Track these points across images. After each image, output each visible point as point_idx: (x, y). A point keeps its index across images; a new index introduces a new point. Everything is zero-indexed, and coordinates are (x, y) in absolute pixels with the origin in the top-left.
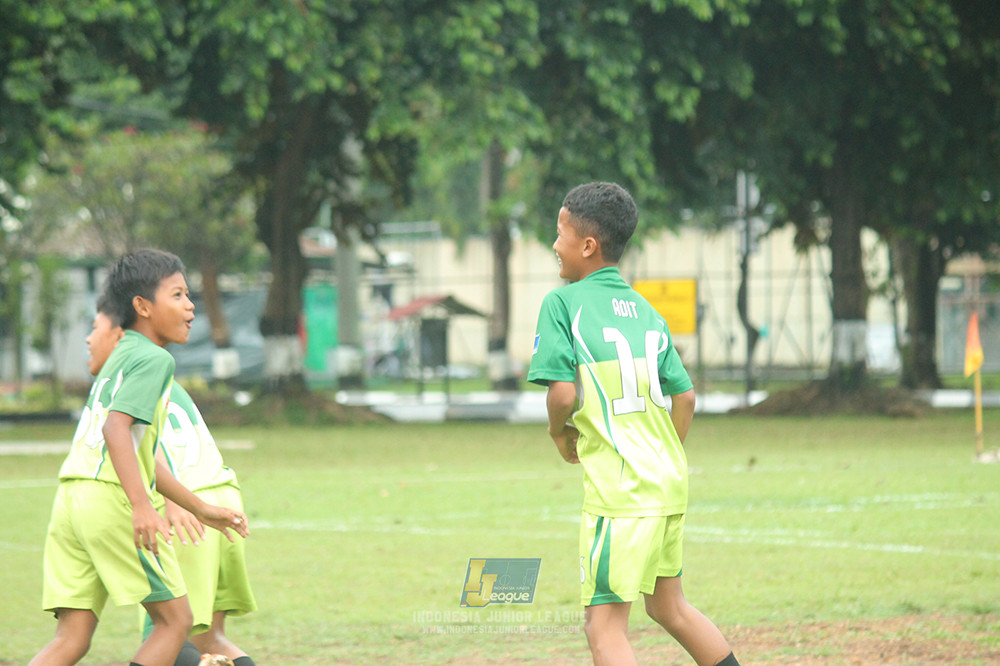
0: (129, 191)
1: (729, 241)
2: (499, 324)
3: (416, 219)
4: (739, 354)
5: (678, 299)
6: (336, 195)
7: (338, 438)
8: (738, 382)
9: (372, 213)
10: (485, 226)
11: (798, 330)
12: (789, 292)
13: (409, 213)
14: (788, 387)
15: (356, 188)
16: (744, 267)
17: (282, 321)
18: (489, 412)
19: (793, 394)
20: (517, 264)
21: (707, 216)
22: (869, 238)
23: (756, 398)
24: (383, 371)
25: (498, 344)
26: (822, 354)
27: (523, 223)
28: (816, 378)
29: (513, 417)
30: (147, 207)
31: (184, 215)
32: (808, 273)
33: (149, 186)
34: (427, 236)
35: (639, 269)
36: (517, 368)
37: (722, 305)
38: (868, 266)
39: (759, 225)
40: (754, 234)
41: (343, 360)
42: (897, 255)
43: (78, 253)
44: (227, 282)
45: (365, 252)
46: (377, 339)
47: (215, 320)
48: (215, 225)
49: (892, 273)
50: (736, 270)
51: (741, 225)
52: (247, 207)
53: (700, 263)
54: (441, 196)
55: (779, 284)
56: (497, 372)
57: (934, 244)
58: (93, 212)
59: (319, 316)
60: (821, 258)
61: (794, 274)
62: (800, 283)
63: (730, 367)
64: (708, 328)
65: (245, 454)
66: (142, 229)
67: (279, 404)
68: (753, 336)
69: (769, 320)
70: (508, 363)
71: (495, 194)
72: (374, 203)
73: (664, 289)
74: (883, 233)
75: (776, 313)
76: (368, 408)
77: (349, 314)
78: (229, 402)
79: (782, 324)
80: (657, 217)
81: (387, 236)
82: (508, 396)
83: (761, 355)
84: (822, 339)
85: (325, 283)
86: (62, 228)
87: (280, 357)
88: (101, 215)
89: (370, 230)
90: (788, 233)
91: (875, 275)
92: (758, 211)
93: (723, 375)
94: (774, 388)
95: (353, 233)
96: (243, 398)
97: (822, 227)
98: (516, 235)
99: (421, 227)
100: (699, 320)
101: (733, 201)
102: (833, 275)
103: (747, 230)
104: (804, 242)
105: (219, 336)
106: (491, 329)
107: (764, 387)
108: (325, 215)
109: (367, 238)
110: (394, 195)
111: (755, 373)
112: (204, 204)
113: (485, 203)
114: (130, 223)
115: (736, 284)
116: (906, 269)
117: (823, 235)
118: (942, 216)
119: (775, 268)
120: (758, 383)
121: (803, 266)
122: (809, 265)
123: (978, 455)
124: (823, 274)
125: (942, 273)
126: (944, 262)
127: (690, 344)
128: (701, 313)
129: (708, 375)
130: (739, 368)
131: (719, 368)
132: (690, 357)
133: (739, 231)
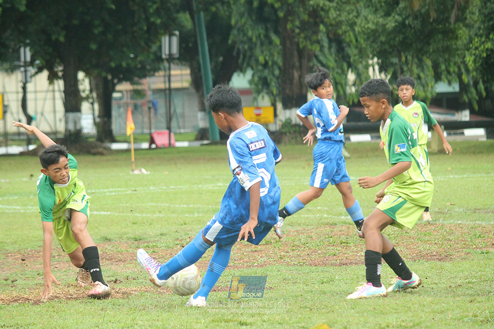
1: (19, 76)
8: (23, 140)
11: (49, 116)
12: (45, 99)
16: (24, 88)
21: (6, 65)
22: (81, 75)
23: (31, 148)
26: (61, 127)
28: (59, 137)
32: (54, 91)
37: (15, 106)
38: (81, 87)
39: (32, 70)
40: (29, 74)
42: (93, 82)
49: (91, 91)
50: (20, 90)
51: (22, 69)
53: (4, 87)
55: (40, 96)
57: (110, 77)
60: (60, 84)
61: (47, 91)
62: (50, 95)
63: (19, 134)
64: (8, 115)
68: (30, 119)
69: (36, 113)
74: (88, 74)
75: (39, 110)
79: (42, 114)
84: (60, 120)
90: (45, 74)
91: (84, 91)
92: (32, 63)
93: (17, 137)
97: (59, 69)
100: (5, 113)
101: (19, 59)
102: (64, 92)
103: (26, 71)
104: (52, 78)
107: (35, 143)
115: (21, 96)
116: (97, 89)
117: (60, 74)
118: (113, 65)
119: (38, 89)
120: (33, 141)
121: (51, 88)
122: (54, 88)
123: (133, 170)
124: (60, 91)
125: (114, 90)
126: (114, 85)
127: (1, 124)
128: (5, 109)
129: (9, 137)
130: (23, 134)
131: (14, 134)
132: (1, 129)
133: (21, 72)
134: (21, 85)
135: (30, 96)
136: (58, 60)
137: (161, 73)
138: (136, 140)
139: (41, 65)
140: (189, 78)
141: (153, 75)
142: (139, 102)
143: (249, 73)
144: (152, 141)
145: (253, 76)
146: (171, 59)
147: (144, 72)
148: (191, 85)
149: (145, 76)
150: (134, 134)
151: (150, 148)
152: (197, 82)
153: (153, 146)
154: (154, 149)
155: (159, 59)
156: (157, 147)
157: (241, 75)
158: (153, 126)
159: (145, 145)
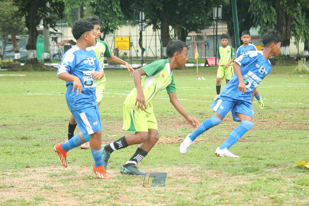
1: (138, 27)
3: (62, 23)
4: (140, 54)
5: (125, 41)
6: (45, 16)
7: (46, 74)
8: (139, 61)
9: (53, 20)
11: (153, 49)
12: (151, 40)
13: (61, 21)
15: (49, 15)
16: (141, 34)
17: (31, 46)
21: (132, 22)
22: (170, 27)
24: (55, 58)
31: (7, 21)
32: (156, 35)
34: (65, 26)
35: (116, 35)
37: (136, 43)
38: (171, 34)
39: (145, 24)
40: (144, 26)
41: (46, 55)
42: (176, 31)
44: (17, 37)
45: (51, 30)
46: (54, 50)
47: (15, 46)
48: (15, 23)
49: (175, 36)
50: (139, 35)
51: (140, 24)
52: (23, 19)
53: (130, 33)
54: (68, 16)
55: (148, 38)
57: (185, 29)
59: (40, 45)
60: (159, 32)
61: (152, 35)
62: (154, 38)
63: (137, 57)
64: (132, 48)
65: (24, 77)
67: (31, 65)
68: (143, 50)
69: (146, 47)
71: (82, 16)
72: (53, 18)
73: (122, 39)
74: (173, 27)
75: (148, 45)
76: (52, 67)
77: (47, 45)
78: (19, 65)
79: (149, 47)
81: (56, 26)
83: (144, 55)
84: (159, 51)
85: (41, 37)
87: (31, 55)
89: (53, 25)
90: (152, 26)
91: (172, 36)
92: (145, 21)
93: (136, 59)
95: (49, 25)
96: (22, 64)
97: (159, 24)
101: (138, 18)
102: (161, 36)
103: (142, 25)
104: (155, 28)
108: (42, 22)
109: (52, 27)
110: (59, 16)
111: (144, 59)
112: (13, 18)
113: (79, 18)
115: (139, 38)
116: (178, 35)
117: (160, 26)
118: (188, 22)
119: (147, 34)
120: (144, 62)
121: (154, 33)
122: (156, 33)
123: (197, 78)
124: (159, 36)
125: (187, 36)
126: (187, 33)
127: (128, 52)
128: (131, 45)
129: (132, 59)
130: (140, 58)
131: (135, 58)
132: (128, 55)
133: (140, 25)
134: (139, 32)
135: (144, 38)
136: (158, 19)
137: (212, 27)
138: (199, 62)
139: (149, 22)
140: (227, 30)
141: (208, 28)
142: (200, 42)
143: (259, 28)
144: (207, 63)
145: (261, 29)
146: (218, 20)
147: (203, 26)
148: (227, 33)
149: (203, 29)
150: (198, 59)
151: (205, 66)
152: (231, 32)
153: (207, 65)
154: (207, 67)
155: (211, 19)
156: (209, 66)
157: (254, 29)
158: (207, 55)
159: (203, 65)
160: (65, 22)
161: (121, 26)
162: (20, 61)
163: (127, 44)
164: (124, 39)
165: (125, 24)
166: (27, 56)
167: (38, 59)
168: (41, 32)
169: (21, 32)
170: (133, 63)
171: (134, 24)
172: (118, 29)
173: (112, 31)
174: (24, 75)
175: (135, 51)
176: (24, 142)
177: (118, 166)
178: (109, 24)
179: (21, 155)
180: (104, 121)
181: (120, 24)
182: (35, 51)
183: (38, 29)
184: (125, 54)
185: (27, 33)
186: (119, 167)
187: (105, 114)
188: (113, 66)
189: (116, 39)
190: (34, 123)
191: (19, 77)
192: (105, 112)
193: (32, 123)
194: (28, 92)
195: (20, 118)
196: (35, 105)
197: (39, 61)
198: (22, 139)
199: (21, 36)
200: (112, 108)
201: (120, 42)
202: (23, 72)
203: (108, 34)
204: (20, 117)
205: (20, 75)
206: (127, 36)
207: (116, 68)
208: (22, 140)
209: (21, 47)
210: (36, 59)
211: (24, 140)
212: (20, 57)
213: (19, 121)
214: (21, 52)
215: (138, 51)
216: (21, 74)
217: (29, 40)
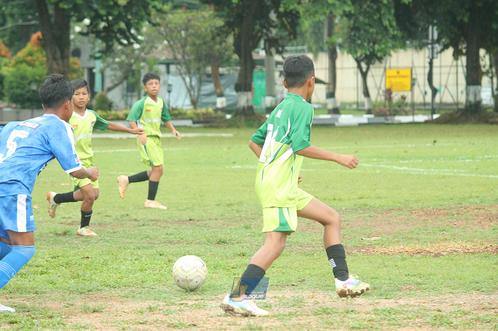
0: (183, 33)
1: (426, 52)
2: (331, 86)
3: (297, 45)
4: (429, 99)
5: (403, 77)
6: (267, 35)
8: (428, 110)
9: (280, 42)
10: (326, 47)
11: (452, 89)
12: (449, 74)
13: (295, 42)
14: (449, 112)
15: (274, 32)
16: (431, 64)
17: (244, 85)
18: (327, 122)
19: (451, 115)
20: (338, 63)
21: (416, 43)
22: (482, 52)
23: (435, 116)
25: (331, 95)
26: (462, 99)
27: (341, 46)
28: (460, 108)
29: (337, 124)
30: (190, 39)
31: (205, 43)
32: (457, 66)
33: (191, 31)
35: (388, 65)
36: (338, 104)
37: (422, 79)
38: (482, 63)
39: (438, 47)
40: (435, 51)
41: (268, 101)
42: (493, 59)
43: (163, 58)
44: (221, 70)
45: (277, 58)
47: (217, 85)
48: (218, 47)
49: (491, 66)
50: (427, 65)
51: (430, 46)
52: (231, 40)
53: (413, 63)
54: (308, 35)
55: (444, 70)
56: (330, 106)
58: (169, 42)
59: (258, 84)
60: (463, 60)
61: (451, 66)
62: (453, 70)
63: (425, 104)
64: (416, 88)
65: (230, 138)
66: (188, 48)
67: (243, 118)
68: (435, 91)
69: (441, 85)
70: (335, 102)
71: (330, 34)
72: (281, 38)
73: (398, 73)
74: (488, 51)
75: (443, 83)
77: (271, 83)
78: (223, 117)
79: (446, 87)
80: (397, 43)
81: (287, 51)
82: (335, 116)
83: (437, 99)
84: (462, 92)
85: (261, 70)
86: (156, 48)
87: (243, 100)
88: (172, 43)
89: (280, 49)
90: (450, 51)
91: (484, 67)
92: (438, 41)
93: (422, 107)
94: (443, 112)
95: (273, 50)
96: (228, 116)
97: (463, 47)
98: (338, 50)
99: (300, 48)
100: (413, 85)
101: (427, 37)
102: (467, 67)
103: (433, 48)
104: (457, 55)
105: (218, 91)
106: (328, 88)
107: (438, 113)
108: (262, 43)
109: (279, 52)
110: (289, 35)
111: (435, 106)
112: (213, 38)
113: (326, 38)
114: (184, 46)
115: (427, 70)
117: (464, 51)
119: (443, 64)
120: (436, 111)
121: (455, 63)
122: (457, 63)
124: (462, 66)
127: (408, 95)
128: (413, 82)
129: (416, 107)
130: (428, 104)
131: (420, 104)
132: (408, 100)
133: (429, 49)
134: (428, 60)
135: (436, 71)
136: (462, 39)
139: (446, 43)
160: (303, 45)
161: (396, 50)
162: (225, 110)
163: (408, 82)
164: (402, 73)
165: (404, 46)
166: (236, 104)
167: (255, 107)
168: (261, 62)
169: (227, 62)
170: (417, 114)
171: (421, 47)
172: (390, 55)
173: (380, 59)
174: (230, 135)
175: (421, 94)
176: (219, 249)
177: (376, 291)
178: (377, 47)
179: (212, 271)
180: (360, 214)
181: (394, 47)
182: (249, 94)
183: (255, 56)
184: (403, 98)
185: (238, 64)
186: (379, 293)
187: (361, 201)
188: (381, 120)
189: (389, 73)
190: (240, 216)
191: (222, 137)
192: (362, 198)
193: (237, 217)
194: (234, 163)
195: (217, 207)
196: (243, 186)
197: (255, 111)
198: (218, 243)
199: (228, 68)
200: (374, 190)
201: (395, 77)
202: (229, 130)
203: (373, 64)
204: (217, 205)
205: (224, 135)
206: (406, 68)
207: (387, 122)
208: (217, 245)
209: (228, 86)
210: (251, 108)
211: (220, 245)
212: (225, 105)
213: (215, 213)
214: (227, 96)
215: (426, 93)
216: (224, 133)
217: (240, 75)
